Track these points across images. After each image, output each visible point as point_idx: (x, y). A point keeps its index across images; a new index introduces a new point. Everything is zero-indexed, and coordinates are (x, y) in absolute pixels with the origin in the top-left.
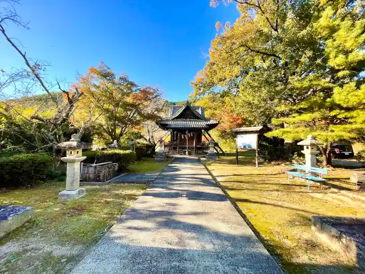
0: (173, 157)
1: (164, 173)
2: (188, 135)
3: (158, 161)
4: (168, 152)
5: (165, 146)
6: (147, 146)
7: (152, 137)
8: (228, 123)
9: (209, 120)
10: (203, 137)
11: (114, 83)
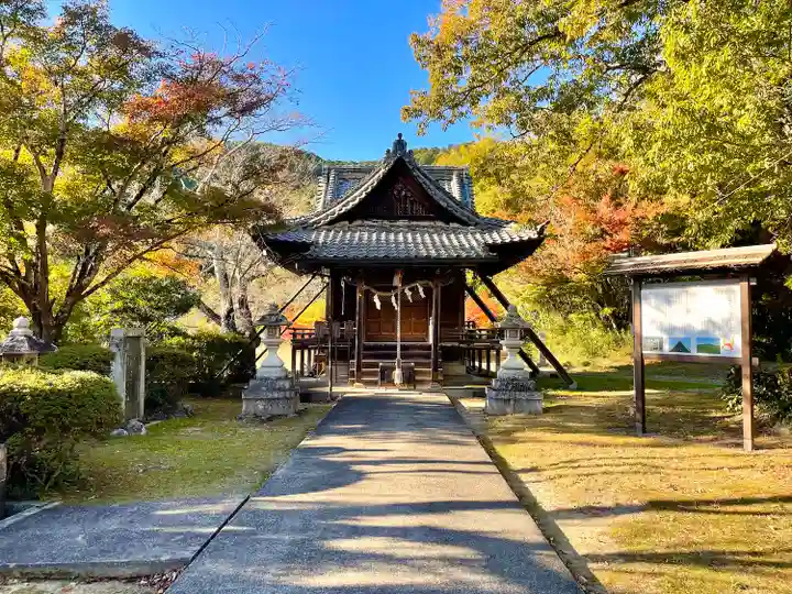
0: (333, 397)
1: (266, 503)
2: (402, 292)
3: (258, 419)
4: (312, 374)
5: (299, 345)
6: (215, 345)
7: (243, 303)
8: (577, 243)
9: (495, 225)
10: (469, 303)
11: (36, 38)
